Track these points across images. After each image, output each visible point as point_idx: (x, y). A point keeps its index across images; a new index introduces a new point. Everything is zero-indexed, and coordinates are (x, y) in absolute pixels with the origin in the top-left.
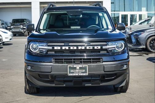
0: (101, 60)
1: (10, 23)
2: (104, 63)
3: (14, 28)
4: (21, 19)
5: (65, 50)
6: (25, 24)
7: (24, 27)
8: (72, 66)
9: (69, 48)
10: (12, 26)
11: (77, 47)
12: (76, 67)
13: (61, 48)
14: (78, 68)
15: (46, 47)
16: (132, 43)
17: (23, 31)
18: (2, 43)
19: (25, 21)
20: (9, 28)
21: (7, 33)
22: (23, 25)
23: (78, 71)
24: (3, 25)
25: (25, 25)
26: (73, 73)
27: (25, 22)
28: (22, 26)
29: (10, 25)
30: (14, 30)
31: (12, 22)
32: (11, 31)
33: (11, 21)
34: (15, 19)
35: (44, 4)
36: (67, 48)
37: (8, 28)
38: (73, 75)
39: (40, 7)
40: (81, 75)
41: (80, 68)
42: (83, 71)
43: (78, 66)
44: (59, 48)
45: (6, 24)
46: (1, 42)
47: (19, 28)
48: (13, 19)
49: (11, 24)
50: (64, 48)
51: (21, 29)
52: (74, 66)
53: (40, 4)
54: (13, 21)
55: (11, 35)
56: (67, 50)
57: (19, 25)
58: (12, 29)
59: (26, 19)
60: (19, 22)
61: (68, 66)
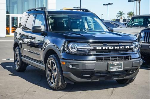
0: (130, 57)
2: (132, 60)
5: (105, 49)
8: (112, 63)
9: (108, 48)
11: (114, 47)
12: (114, 64)
13: (102, 48)
14: (116, 64)
15: (88, 48)
23: (115, 67)
36: (107, 48)
38: (112, 70)
40: (118, 70)
41: (118, 65)
42: (119, 67)
43: (116, 63)
44: (100, 48)
50: (104, 48)
52: (113, 63)
56: (107, 49)
61: (109, 63)
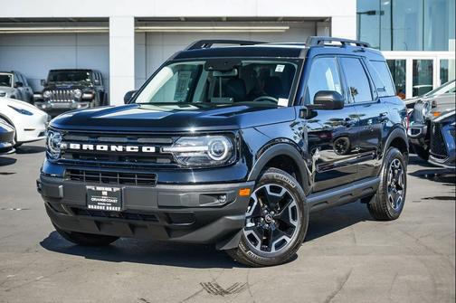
1: (42, 81)
3: (54, 97)
4: (76, 70)
6: (88, 84)
7: (86, 96)
8: (93, 189)
10: (48, 92)
11: (109, 147)
12: (101, 191)
14: (105, 193)
16: (446, 154)
17: (82, 106)
18: (15, 147)
19: (87, 77)
20: (39, 96)
21: (31, 114)
22: (81, 88)
23: (104, 200)
24: (21, 89)
25: (86, 90)
26: (95, 203)
27: (88, 80)
28: (78, 92)
29: (43, 88)
30: (52, 104)
31: (49, 80)
32: (44, 107)
33: (45, 77)
34: (56, 71)
35: (146, 25)
36: (91, 147)
37: (35, 96)
38: (95, 208)
39: (136, 33)
40: (110, 208)
41: (110, 194)
42: (114, 201)
45: (30, 85)
46: (10, 145)
47: (69, 97)
48: (52, 71)
49: (46, 85)
50: (85, 147)
51: (76, 100)
52: (98, 188)
53: (136, 25)
54: (50, 75)
55: (42, 122)
57: (69, 89)
58: (48, 99)
59: (90, 71)
60: (69, 79)
